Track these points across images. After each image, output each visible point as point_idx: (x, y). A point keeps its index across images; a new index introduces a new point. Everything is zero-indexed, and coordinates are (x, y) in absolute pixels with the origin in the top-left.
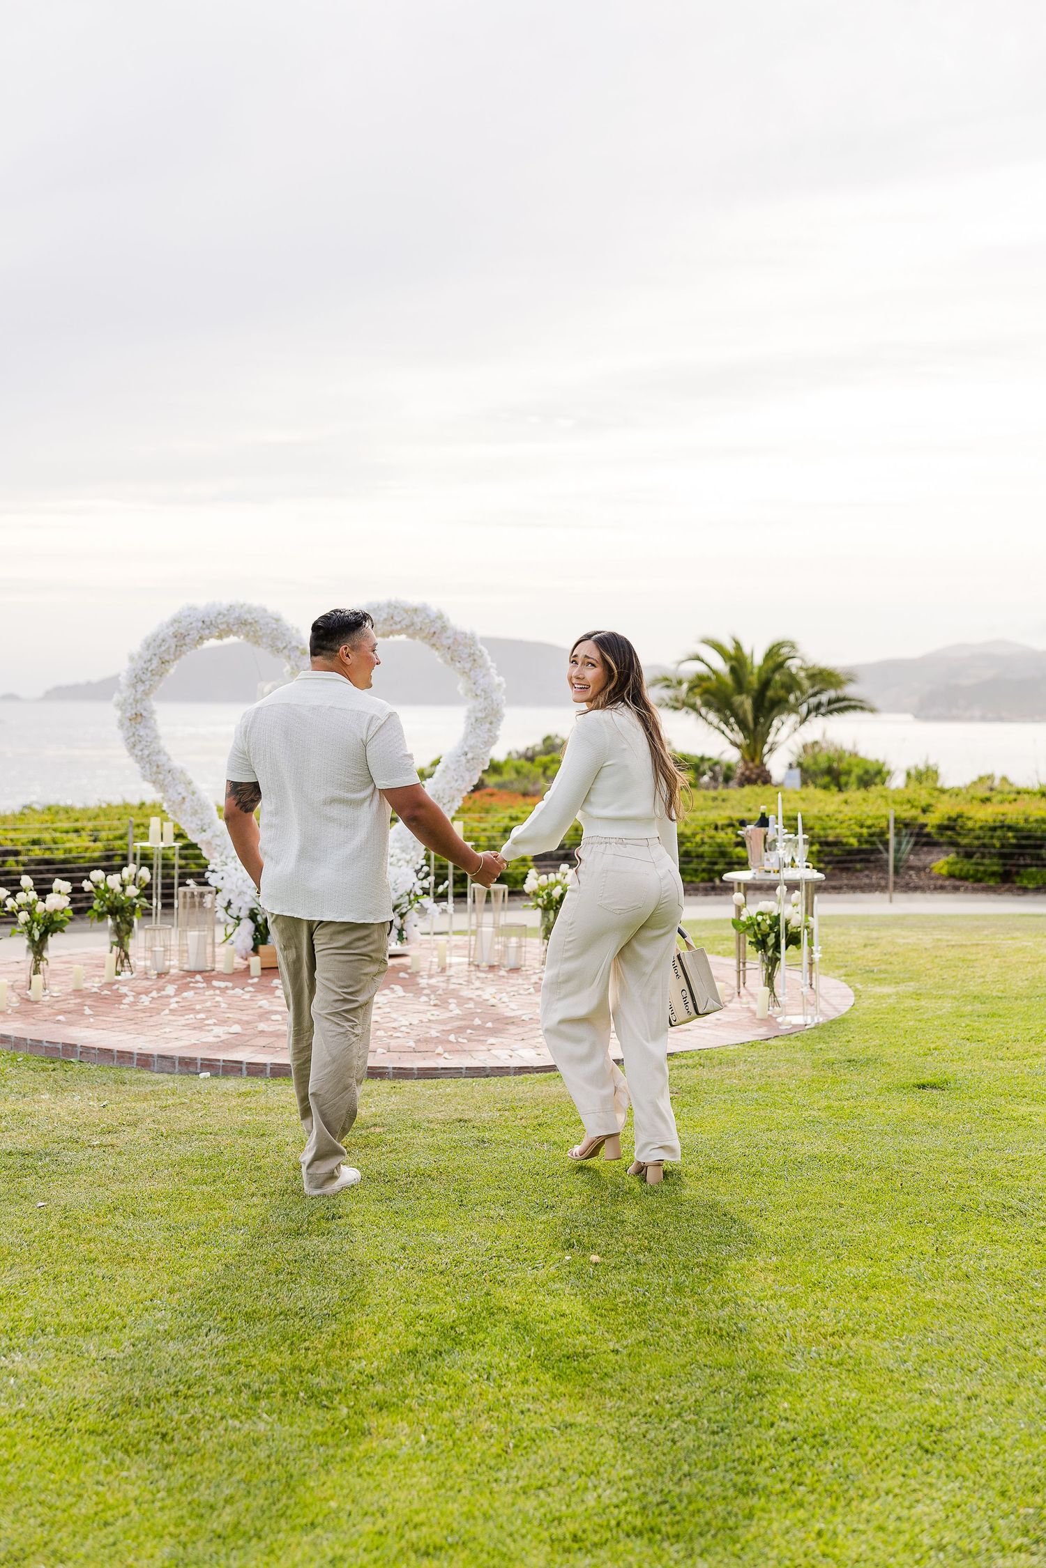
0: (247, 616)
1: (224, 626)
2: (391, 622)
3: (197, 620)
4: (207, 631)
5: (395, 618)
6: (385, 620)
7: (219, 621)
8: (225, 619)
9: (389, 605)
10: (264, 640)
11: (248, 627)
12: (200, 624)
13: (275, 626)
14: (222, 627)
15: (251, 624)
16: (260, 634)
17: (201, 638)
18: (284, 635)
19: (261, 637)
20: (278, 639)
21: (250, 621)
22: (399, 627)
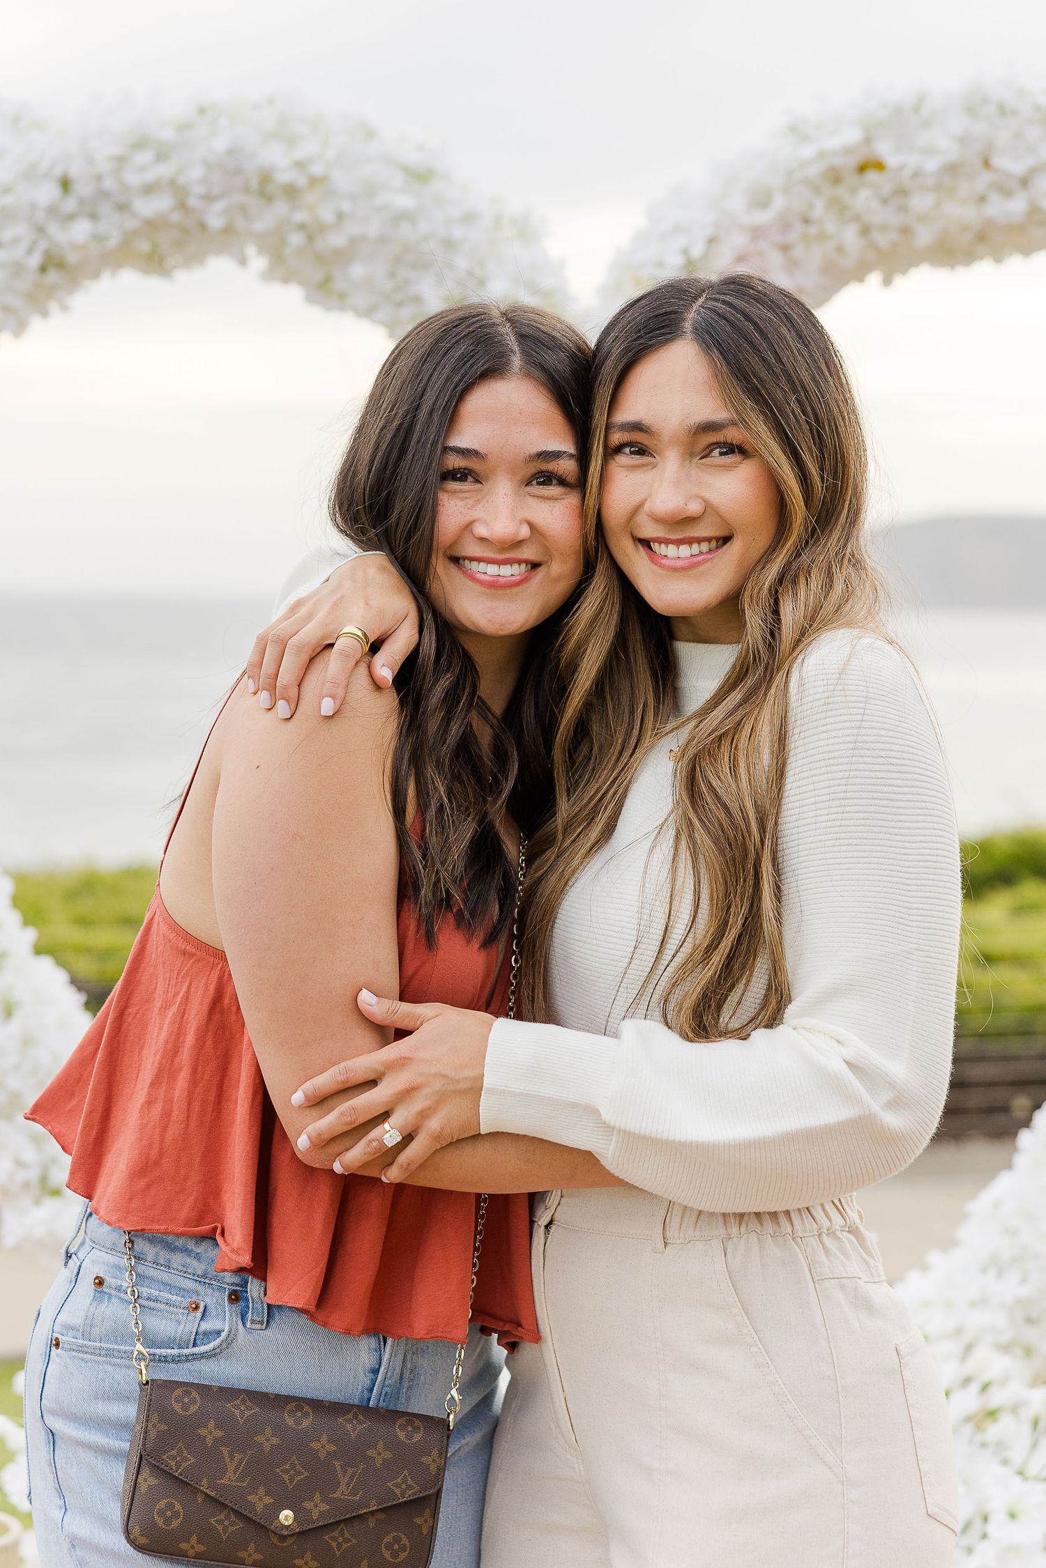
0: (277, 158)
1: (159, 205)
2: (983, 181)
3: (31, 174)
4: (81, 230)
5: (1000, 161)
6: (952, 169)
7: (133, 179)
8: (164, 170)
9: (974, 104)
10: (357, 271)
11: (280, 208)
12: (47, 193)
13: (404, 201)
14: (147, 207)
15: (291, 192)
16: (337, 240)
17: (52, 262)
18: (449, 245)
19: (343, 256)
20: (423, 265)
21: (285, 176)
22: (1017, 206)
